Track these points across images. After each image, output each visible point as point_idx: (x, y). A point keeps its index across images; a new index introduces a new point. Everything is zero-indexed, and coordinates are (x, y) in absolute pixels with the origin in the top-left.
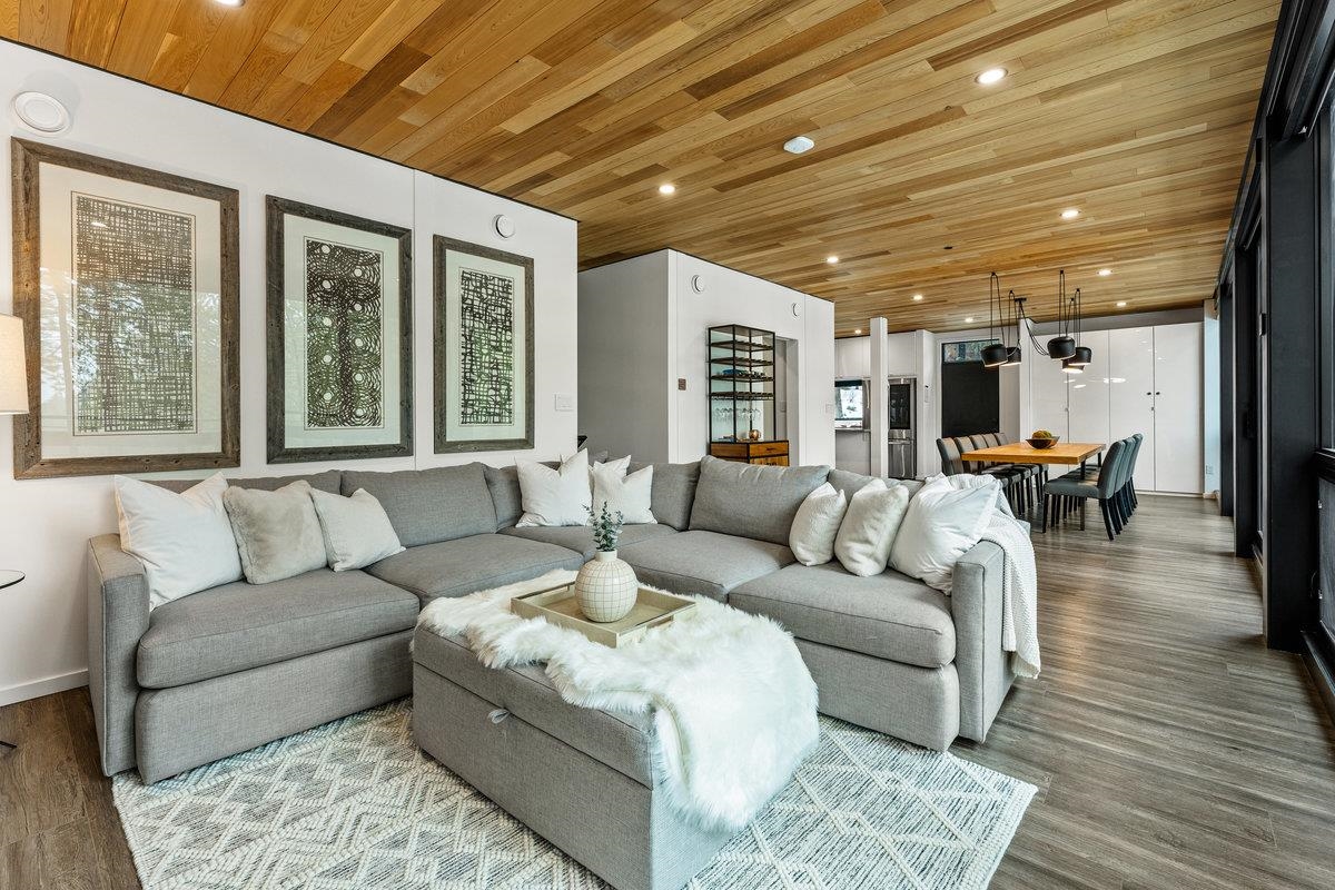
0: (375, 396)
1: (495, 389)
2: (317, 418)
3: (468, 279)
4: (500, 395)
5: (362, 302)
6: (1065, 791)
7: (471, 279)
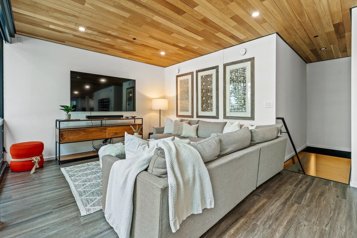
0: (212, 105)
1: (240, 102)
2: (203, 110)
3: (232, 72)
4: (242, 103)
5: (209, 85)
6: (76, 222)
7: (233, 72)
